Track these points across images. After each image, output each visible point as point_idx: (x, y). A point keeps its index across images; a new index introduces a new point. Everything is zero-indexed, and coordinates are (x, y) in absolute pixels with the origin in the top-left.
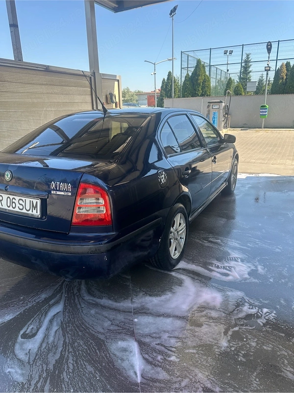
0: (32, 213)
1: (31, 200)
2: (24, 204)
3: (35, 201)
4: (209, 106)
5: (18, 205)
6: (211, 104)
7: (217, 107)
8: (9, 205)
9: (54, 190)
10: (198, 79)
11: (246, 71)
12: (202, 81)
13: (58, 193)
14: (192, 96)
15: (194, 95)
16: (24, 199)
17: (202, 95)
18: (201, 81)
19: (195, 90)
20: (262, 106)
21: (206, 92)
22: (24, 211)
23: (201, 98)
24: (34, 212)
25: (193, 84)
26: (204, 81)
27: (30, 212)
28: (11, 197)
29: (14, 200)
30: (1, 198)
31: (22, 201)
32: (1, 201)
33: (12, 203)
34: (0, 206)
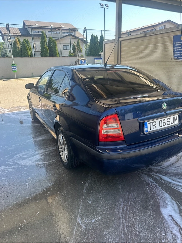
1: (174, 116)
2: (170, 121)
3: (176, 117)
5: (167, 123)
8: (161, 125)
20: (13, 65)
24: (176, 123)
27: (174, 124)
28: (162, 120)
29: (164, 121)
30: (154, 124)
31: (169, 119)
32: (155, 125)
33: (163, 123)
34: (155, 129)
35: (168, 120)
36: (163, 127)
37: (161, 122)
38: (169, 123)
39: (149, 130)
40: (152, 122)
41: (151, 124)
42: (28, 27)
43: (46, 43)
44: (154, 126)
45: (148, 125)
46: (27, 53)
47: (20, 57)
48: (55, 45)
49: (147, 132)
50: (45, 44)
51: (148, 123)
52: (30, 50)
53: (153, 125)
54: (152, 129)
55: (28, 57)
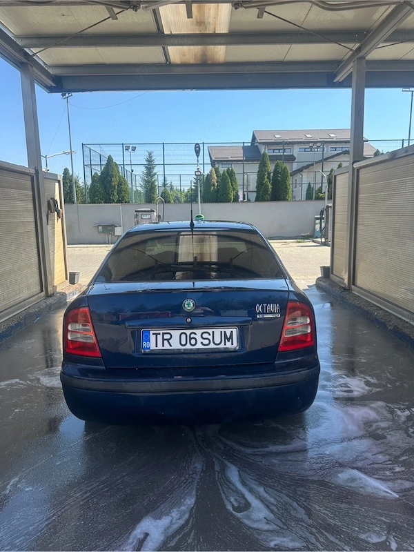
0: (225, 346)
1: (223, 330)
2: (211, 338)
3: (228, 332)
4: (136, 216)
5: (200, 340)
6: (140, 214)
7: (148, 217)
8: (183, 343)
9: (260, 313)
10: (111, 181)
11: (151, 172)
12: (117, 183)
13: (266, 316)
14: (105, 202)
15: (108, 200)
16: (210, 331)
17: (119, 201)
18: (115, 182)
19: (109, 194)
20: (197, 217)
21: (123, 197)
22: (212, 346)
23: (118, 204)
24: (229, 345)
25: (105, 187)
26: (120, 184)
27: (222, 346)
28: (188, 332)
29: (193, 336)
30: (167, 337)
31: (207, 334)
32: (168, 340)
33: (191, 339)
34: (167, 346)
35: (205, 336)
36: (188, 346)
37: (183, 336)
38: (206, 342)
39: (153, 347)
40: (161, 332)
41: (160, 337)
42: (260, 143)
43: (269, 174)
44: (165, 342)
45: (153, 338)
46: (227, 194)
47: (213, 202)
48: (285, 177)
49: (147, 351)
50: (266, 177)
51: (151, 332)
52: (234, 189)
53: (164, 340)
54: (160, 347)
55: (229, 201)
